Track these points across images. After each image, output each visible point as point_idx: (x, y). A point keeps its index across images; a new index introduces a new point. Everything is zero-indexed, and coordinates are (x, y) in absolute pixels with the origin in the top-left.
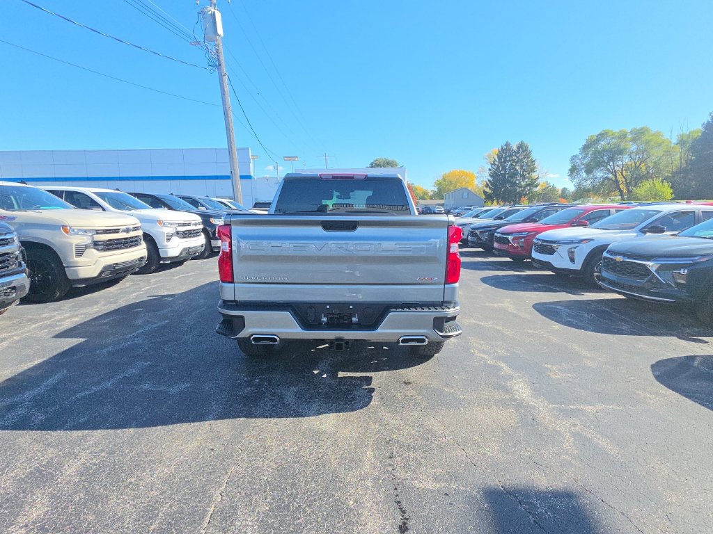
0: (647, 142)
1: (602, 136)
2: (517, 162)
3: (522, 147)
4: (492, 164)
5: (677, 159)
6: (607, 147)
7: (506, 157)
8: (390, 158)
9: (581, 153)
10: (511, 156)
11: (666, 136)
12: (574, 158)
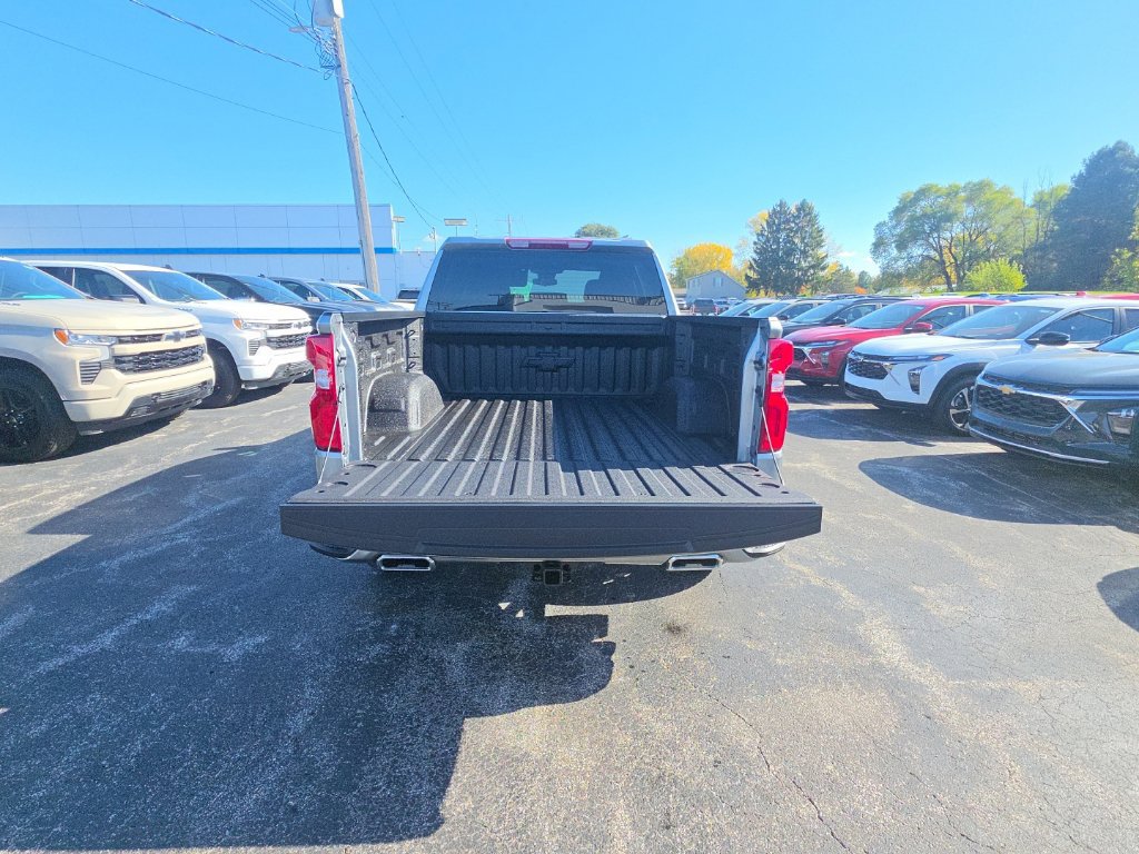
0: (989, 203)
1: (922, 193)
2: (796, 232)
3: (804, 209)
4: (758, 235)
5: (1033, 228)
6: (929, 211)
7: (779, 225)
8: (605, 224)
9: (891, 219)
10: (788, 222)
11: (1018, 194)
12: (880, 225)
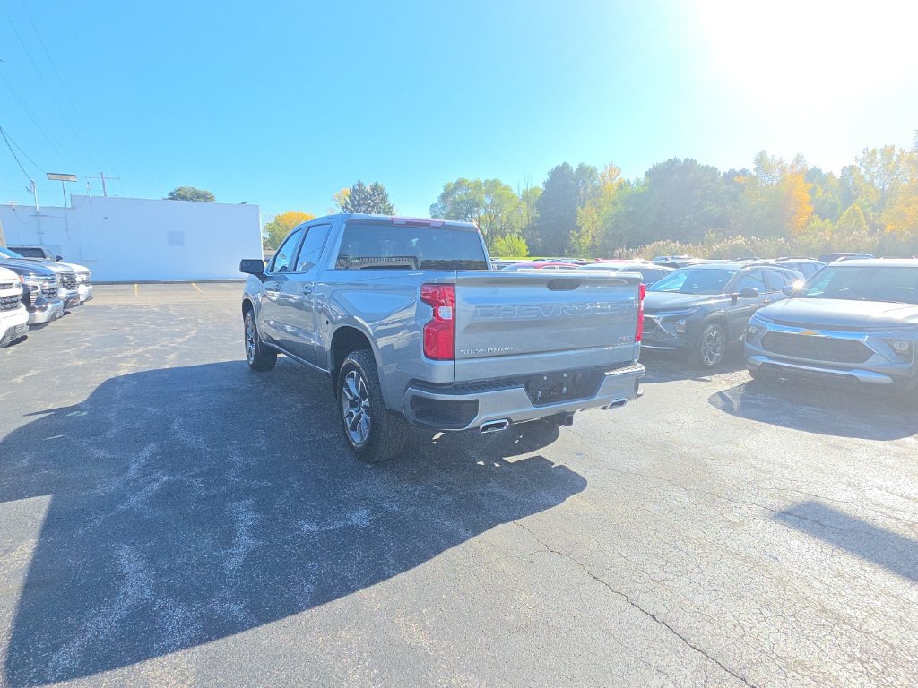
0: (500, 196)
1: (459, 184)
2: (373, 207)
3: (375, 188)
4: (343, 208)
5: (524, 216)
6: (465, 198)
7: (359, 200)
9: (440, 202)
10: (365, 198)
11: (515, 191)
12: (433, 206)
